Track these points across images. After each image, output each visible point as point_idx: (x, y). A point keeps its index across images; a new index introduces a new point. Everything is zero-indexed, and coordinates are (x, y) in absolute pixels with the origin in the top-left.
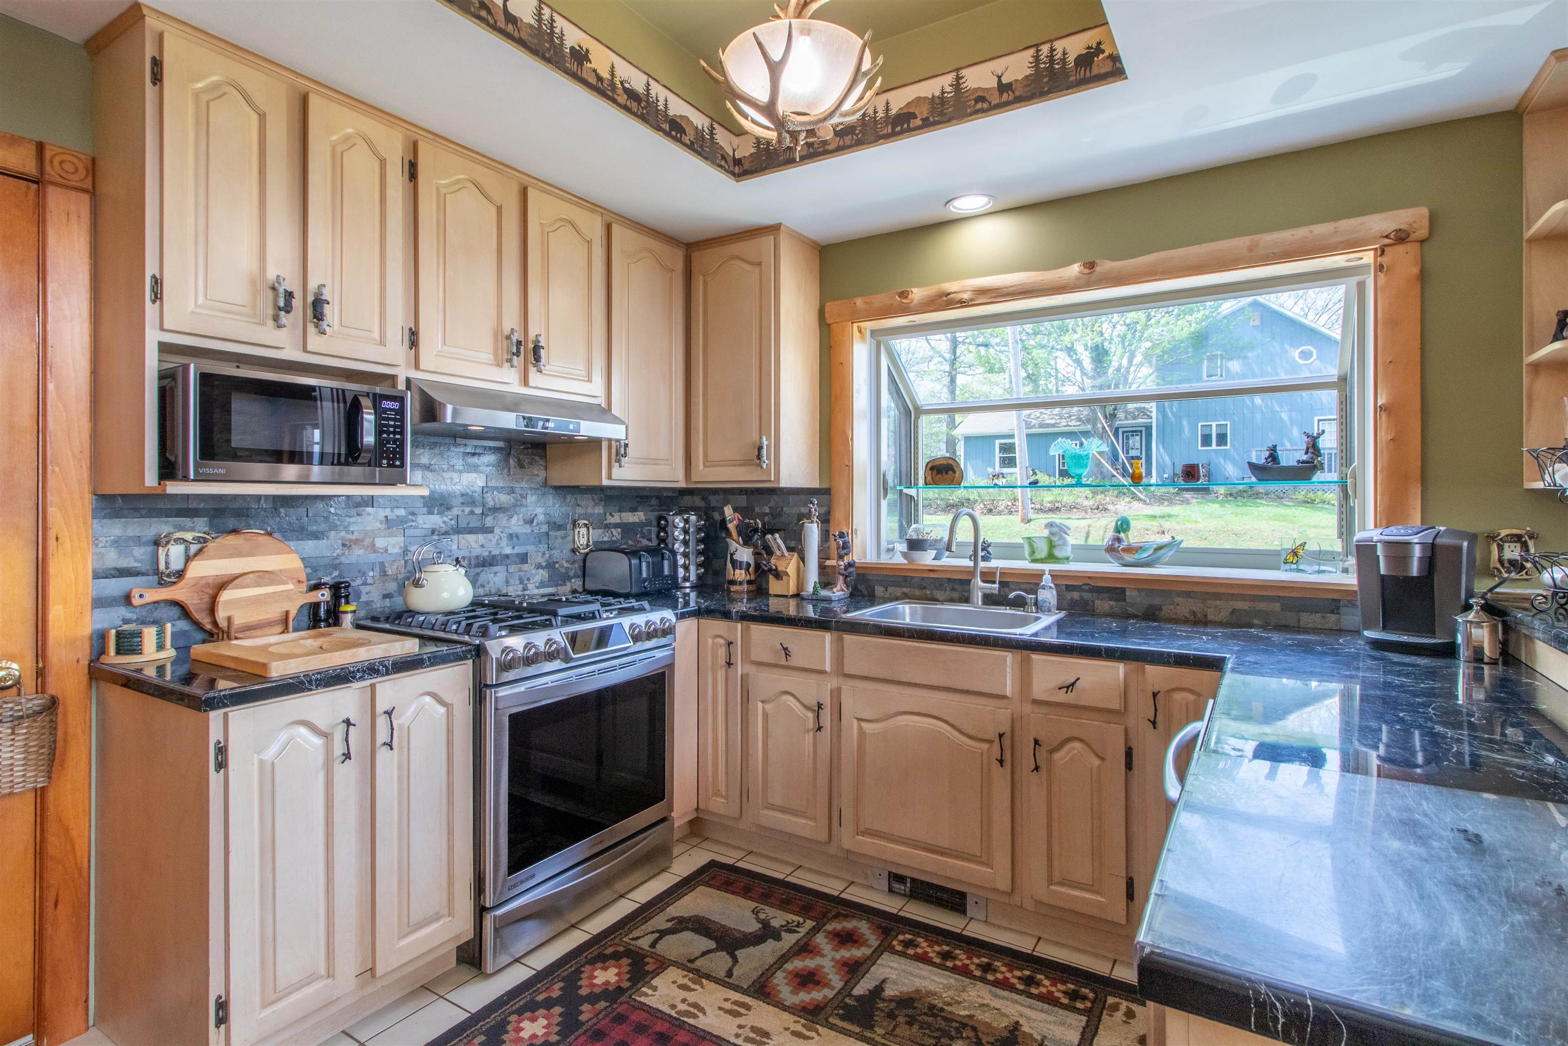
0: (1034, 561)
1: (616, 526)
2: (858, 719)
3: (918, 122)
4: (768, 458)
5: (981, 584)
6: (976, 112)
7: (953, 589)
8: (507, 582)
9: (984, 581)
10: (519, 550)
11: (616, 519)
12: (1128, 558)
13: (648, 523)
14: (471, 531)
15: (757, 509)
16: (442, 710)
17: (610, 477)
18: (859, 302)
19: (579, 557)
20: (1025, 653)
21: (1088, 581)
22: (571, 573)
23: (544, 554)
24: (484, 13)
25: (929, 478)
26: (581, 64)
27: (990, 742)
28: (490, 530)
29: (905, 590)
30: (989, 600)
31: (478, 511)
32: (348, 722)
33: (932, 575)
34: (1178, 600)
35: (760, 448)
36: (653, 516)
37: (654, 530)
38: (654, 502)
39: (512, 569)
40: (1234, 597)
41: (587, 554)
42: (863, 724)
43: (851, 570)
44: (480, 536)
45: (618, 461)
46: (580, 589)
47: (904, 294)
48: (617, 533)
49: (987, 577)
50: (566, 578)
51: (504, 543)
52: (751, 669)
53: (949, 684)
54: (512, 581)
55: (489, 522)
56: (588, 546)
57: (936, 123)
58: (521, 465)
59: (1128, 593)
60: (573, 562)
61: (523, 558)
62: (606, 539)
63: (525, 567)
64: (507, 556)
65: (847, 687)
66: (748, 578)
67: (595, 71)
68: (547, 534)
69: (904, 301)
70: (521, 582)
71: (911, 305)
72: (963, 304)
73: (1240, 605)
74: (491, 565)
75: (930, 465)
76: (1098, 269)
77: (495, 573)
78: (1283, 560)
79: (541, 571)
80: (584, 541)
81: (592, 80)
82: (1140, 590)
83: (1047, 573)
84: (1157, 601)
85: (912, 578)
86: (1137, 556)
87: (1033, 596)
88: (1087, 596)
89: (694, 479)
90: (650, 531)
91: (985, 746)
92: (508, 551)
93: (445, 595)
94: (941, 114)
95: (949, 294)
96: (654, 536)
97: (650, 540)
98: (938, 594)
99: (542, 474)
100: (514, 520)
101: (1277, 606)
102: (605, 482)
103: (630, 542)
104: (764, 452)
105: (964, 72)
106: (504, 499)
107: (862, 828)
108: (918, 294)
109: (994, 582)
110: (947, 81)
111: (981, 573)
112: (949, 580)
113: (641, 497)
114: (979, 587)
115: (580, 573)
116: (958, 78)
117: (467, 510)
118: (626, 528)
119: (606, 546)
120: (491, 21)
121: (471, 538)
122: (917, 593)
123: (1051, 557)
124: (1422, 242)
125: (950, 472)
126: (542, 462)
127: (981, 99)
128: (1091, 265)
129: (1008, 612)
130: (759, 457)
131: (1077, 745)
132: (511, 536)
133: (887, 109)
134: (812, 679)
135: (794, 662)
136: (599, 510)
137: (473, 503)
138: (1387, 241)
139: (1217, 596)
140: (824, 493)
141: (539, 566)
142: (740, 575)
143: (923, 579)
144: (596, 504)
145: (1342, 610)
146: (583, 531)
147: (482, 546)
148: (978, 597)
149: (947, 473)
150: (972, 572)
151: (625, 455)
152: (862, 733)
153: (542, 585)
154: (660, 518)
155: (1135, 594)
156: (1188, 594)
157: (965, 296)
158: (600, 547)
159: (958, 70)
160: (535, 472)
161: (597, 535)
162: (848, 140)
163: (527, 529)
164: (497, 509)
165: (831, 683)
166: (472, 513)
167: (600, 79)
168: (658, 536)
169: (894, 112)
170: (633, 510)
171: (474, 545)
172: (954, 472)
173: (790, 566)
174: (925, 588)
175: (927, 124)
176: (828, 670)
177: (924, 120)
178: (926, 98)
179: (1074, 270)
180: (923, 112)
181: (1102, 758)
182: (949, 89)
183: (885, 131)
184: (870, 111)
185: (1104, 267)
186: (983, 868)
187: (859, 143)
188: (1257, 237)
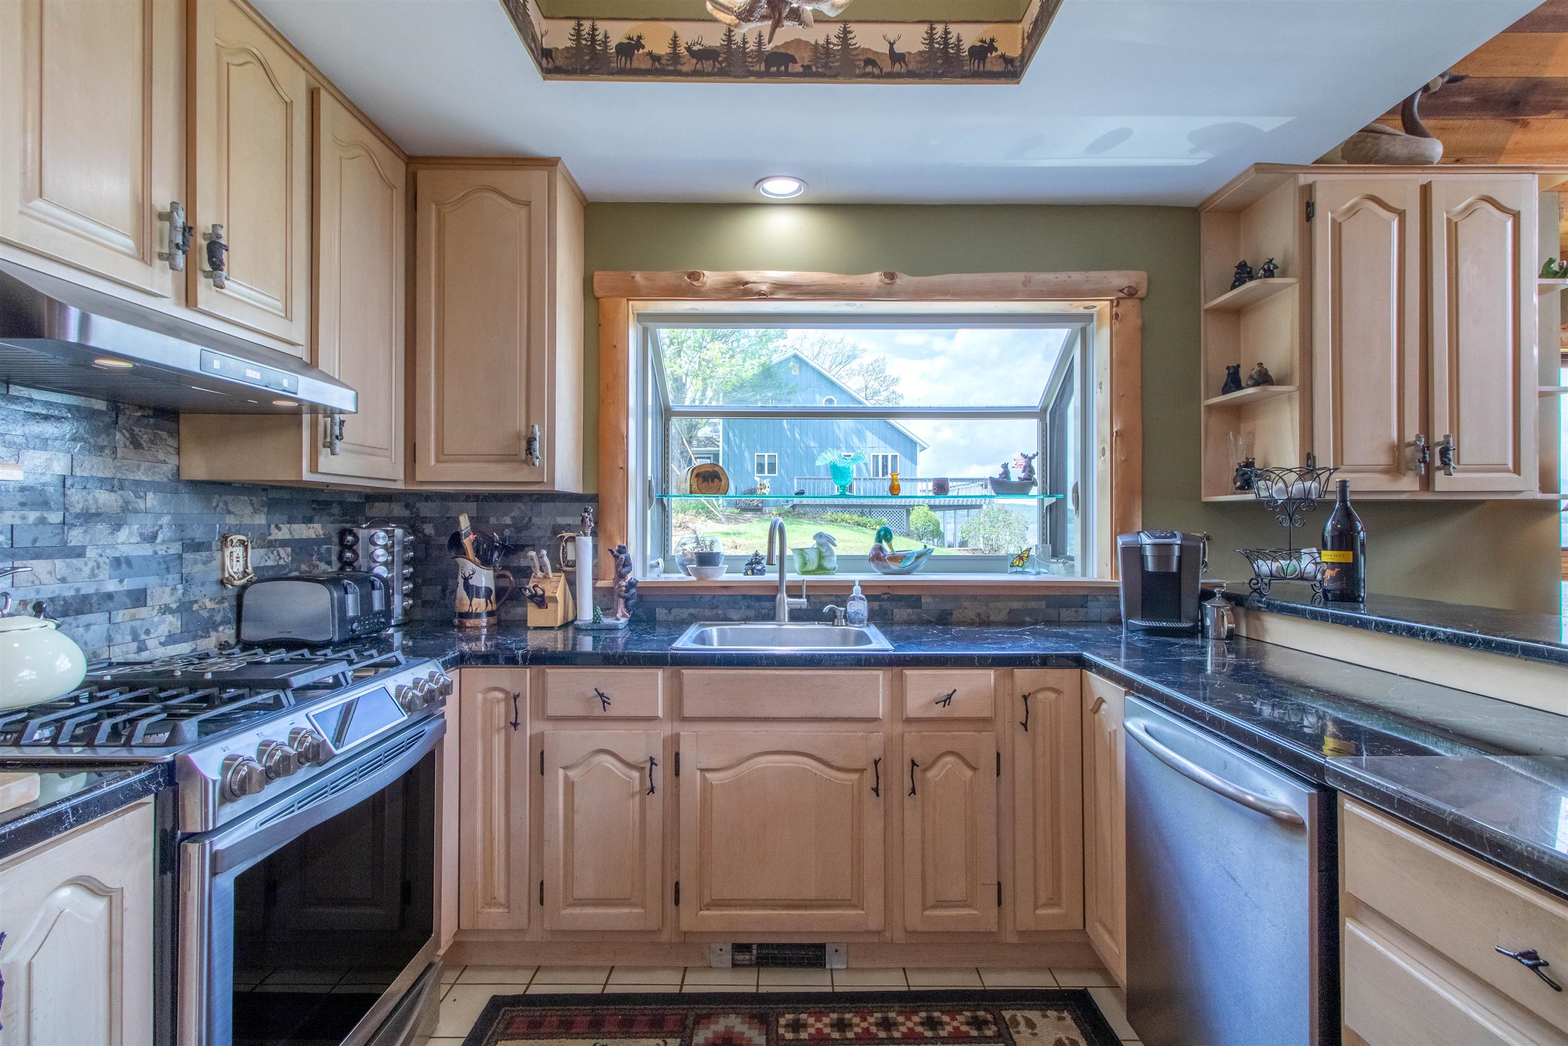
0: (804, 573)
1: (284, 543)
2: (702, 770)
3: (798, 68)
4: (542, 453)
5: (787, 600)
7: (748, 607)
8: (110, 640)
9: (789, 596)
10: (129, 584)
11: (283, 533)
12: (894, 566)
13: (327, 540)
14: (38, 554)
15: (493, 520)
17: (314, 469)
18: (639, 273)
19: (231, 591)
20: (896, 669)
21: (887, 590)
22: (218, 618)
23: (174, 589)
25: (695, 486)
27: (861, 771)
28: (79, 553)
29: (692, 611)
30: (796, 616)
31: (55, 517)
33: (725, 592)
34: (965, 604)
35: (530, 441)
36: (333, 529)
37: (335, 549)
38: (336, 510)
39: (120, 616)
40: (1011, 598)
41: (244, 587)
42: (709, 775)
43: (633, 591)
44: (59, 563)
45: (331, 446)
46: (232, 641)
47: (693, 274)
48: (285, 554)
49: (794, 590)
50: (209, 626)
51: (105, 573)
52: (547, 728)
53: (816, 713)
54: (118, 638)
55: (76, 537)
56: (245, 573)
57: (819, 75)
58: (136, 444)
59: (923, 600)
60: (221, 602)
61: (139, 598)
62: (270, 563)
63: (143, 612)
64: (110, 596)
65: (687, 732)
66: (489, 608)
68: (180, 557)
69: (696, 280)
70: (135, 637)
71: (703, 289)
72: (762, 296)
73: (1016, 605)
74: (79, 612)
75: (695, 472)
76: (898, 281)
77: (88, 626)
78: (1009, 563)
79: (169, 618)
80: (239, 567)
82: (934, 597)
83: (857, 583)
84: (948, 606)
85: (701, 597)
86: (902, 565)
87: (843, 609)
88: (887, 605)
89: (419, 477)
90: (329, 551)
91: (855, 776)
92: (112, 586)
93: (26, 674)
94: (826, 66)
95: (747, 283)
96: (334, 558)
97: (329, 563)
98: (732, 614)
99: (173, 461)
100: (123, 535)
101: (1043, 604)
102: (307, 476)
103: (304, 567)
104: (537, 445)
105: (852, 27)
106: (105, 498)
107: (707, 900)
108: (711, 276)
109: (800, 597)
110: (832, 31)
111: (787, 587)
112: (744, 597)
113: (318, 503)
114: (786, 602)
115: (232, 616)
116: (846, 32)
117: (32, 516)
118: (301, 548)
119: (271, 573)
121: (41, 567)
122: (707, 613)
123: (821, 569)
124: (1142, 300)
125: (716, 480)
126: (171, 442)
128: (891, 276)
129: (816, 627)
130: (530, 450)
131: (949, 759)
132: (117, 562)
133: (759, 43)
134: (638, 730)
135: (612, 711)
136: (261, 520)
137: (45, 504)
138: (1120, 295)
139: (997, 598)
140: (594, 499)
141: (166, 610)
142: (479, 604)
143: (714, 597)
144: (256, 511)
145: (1089, 603)
146: (239, 551)
147: (63, 580)
148: (784, 612)
149: (713, 481)
150: (777, 588)
151: (340, 437)
152: (707, 786)
153: (171, 639)
154: (342, 534)
155: (930, 600)
156: (974, 598)
158: (266, 576)
159: (845, 22)
160: (161, 456)
161: (257, 557)
163: (147, 550)
164: (89, 517)
165: (666, 730)
166: (42, 521)
168: (340, 557)
170: (309, 520)
171: (45, 578)
172: (720, 480)
173: (556, 587)
174: (717, 607)
175: (809, 73)
176: (660, 714)
177: (807, 68)
178: (807, 43)
179: (875, 278)
180: (804, 57)
181: (974, 769)
182: (834, 40)
183: (757, 68)
184: (738, 38)
185: (903, 280)
186: (854, 912)
187: (723, 74)
188: (1030, 274)
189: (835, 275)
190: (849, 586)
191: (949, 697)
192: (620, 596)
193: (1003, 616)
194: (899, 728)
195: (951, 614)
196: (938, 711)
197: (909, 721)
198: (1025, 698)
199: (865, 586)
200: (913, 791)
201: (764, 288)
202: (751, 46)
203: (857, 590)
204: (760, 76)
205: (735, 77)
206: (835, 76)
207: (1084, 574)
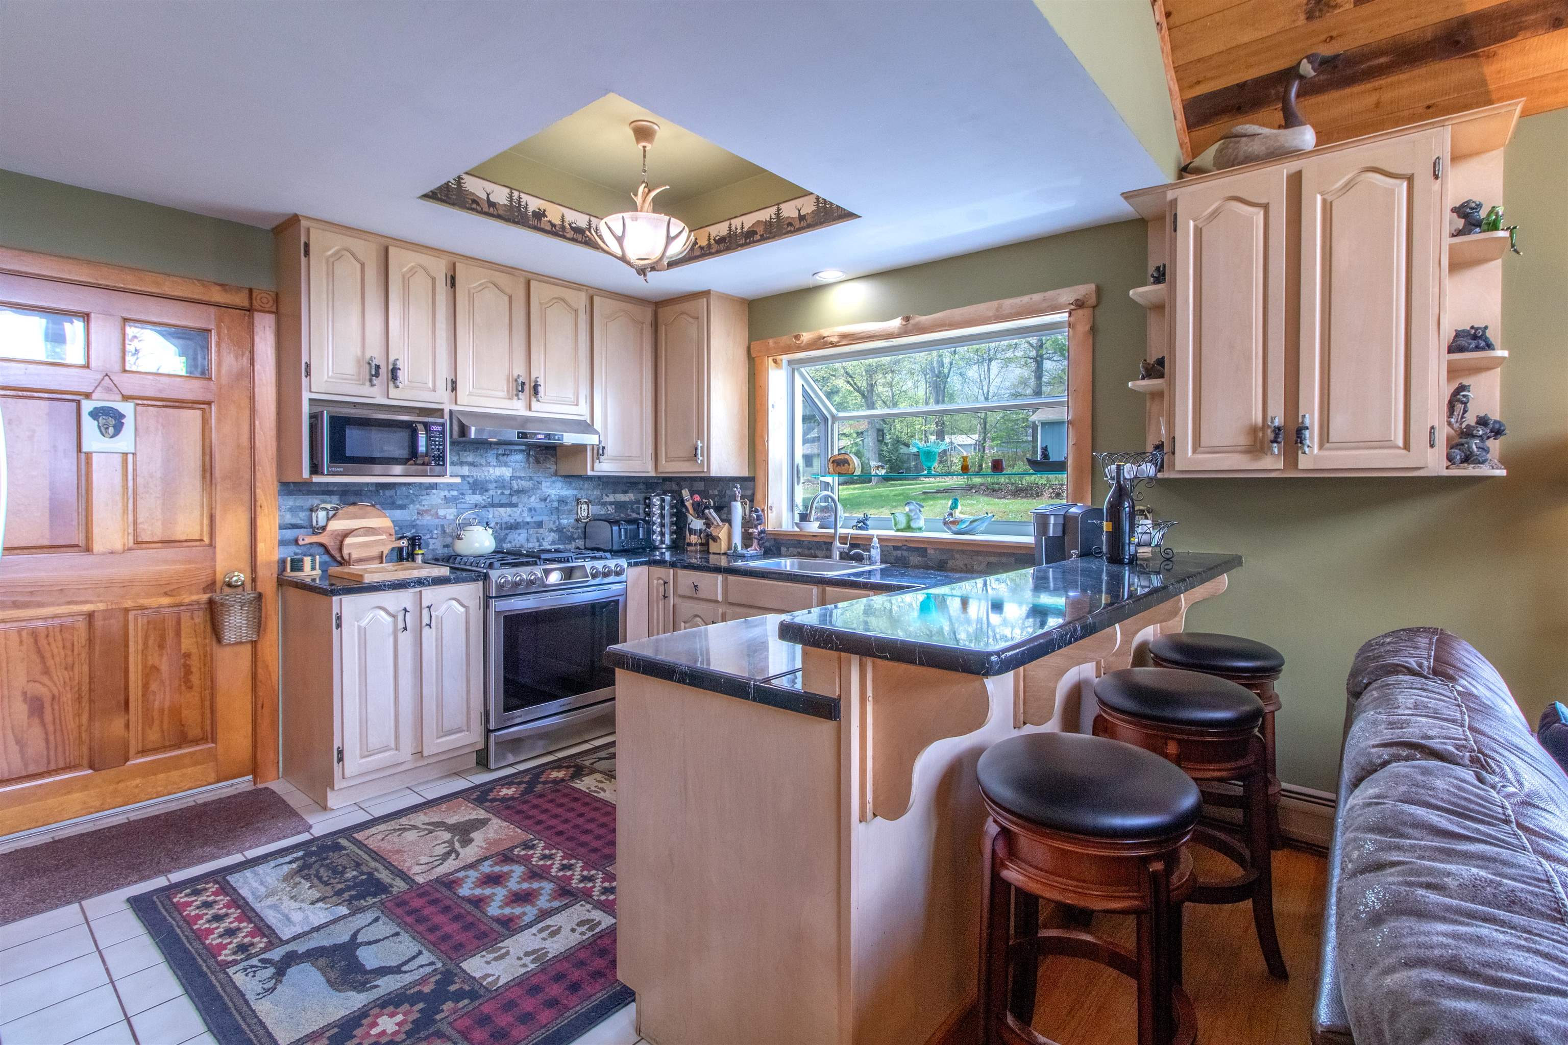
0: (898, 530)
1: (611, 503)
3: (758, 237)
4: (702, 455)
5: (839, 544)
6: (787, 233)
8: (528, 540)
10: (535, 519)
11: (611, 498)
12: (954, 528)
13: (638, 502)
14: (502, 505)
15: (710, 492)
16: (462, 610)
17: (593, 470)
18: (771, 341)
19: (581, 525)
21: (906, 543)
22: (576, 536)
23: (554, 522)
24: (474, 206)
25: (831, 469)
26: (540, 220)
28: (515, 505)
29: (799, 550)
30: (843, 556)
31: (507, 492)
32: (405, 610)
33: (813, 539)
34: (957, 556)
35: (696, 449)
36: (641, 497)
37: (642, 507)
38: (641, 486)
39: (531, 532)
41: (587, 523)
44: (508, 509)
45: (598, 458)
46: (583, 547)
47: (797, 337)
48: (611, 509)
49: (843, 540)
50: (571, 539)
51: (525, 514)
52: (677, 599)
53: (783, 607)
54: (531, 540)
55: (515, 499)
56: (588, 517)
57: (768, 238)
58: (537, 461)
60: (577, 528)
61: (540, 525)
62: (602, 513)
63: (541, 530)
64: (528, 523)
65: (730, 611)
66: (699, 541)
67: (550, 222)
68: (557, 508)
69: (799, 343)
70: (538, 541)
71: (803, 345)
72: (833, 345)
74: (516, 528)
75: (832, 460)
76: (911, 321)
77: (519, 534)
79: (553, 534)
80: (585, 514)
81: (548, 228)
82: (935, 549)
85: (802, 541)
86: (958, 527)
87: (867, 554)
88: (905, 554)
89: (660, 470)
90: (638, 508)
92: (528, 519)
93: (477, 545)
94: (770, 233)
95: (825, 338)
96: (641, 511)
97: (639, 514)
98: (818, 553)
99: (553, 467)
100: (533, 499)
102: (590, 473)
103: (622, 515)
104: (699, 451)
105: (782, 206)
106: (526, 484)
108: (806, 337)
109: (845, 544)
110: (773, 210)
111: (838, 537)
113: (630, 483)
114: (838, 547)
115: (582, 536)
116: (779, 210)
117: (499, 492)
118: (619, 506)
119: (603, 518)
120: (479, 209)
121: (502, 510)
122: (806, 552)
123: (908, 528)
124: (1094, 307)
125: (846, 465)
126: (553, 459)
127: (790, 224)
128: (907, 319)
129: (853, 564)
130: (696, 455)
132: (530, 510)
133: (742, 228)
134: (711, 606)
135: (701, 594)
136: (597, 492)
137: (504, 487)
138: (1072, 307)
139: (978, 553)
140: (751, 479)
141: (551, 530)
142: (694, 539)
143: (810, 542)
144: (594, 488)
146: (584, 506)
147: (510, 516)
148: (836, 555)
149: (844, 465)
150: (833, 537)
151: (603, 454)
153: (553, 543)
154: (646, 498)
155: (933, 552)
156: (963, 552)
157: (835, 339)
158: (597, 519)
159: (778, 204)
160: (548, 466)
161: (595, 510)
162: (722, 246)
163: (543, 505)
164: (519, 492)
165: (722, 608)
166: (502, 493)
167: (553, 225)
168: (645, 511)
169: (745, 229)
170: (625, 492)
171: (504, 515)
172: (849, 464)
173: (722, 533)
175: (763, 239)
176: (720, 599)
177: (762, 236)
179: (897, 322)
180: (760, 230)
182: (774, 216)
184: (733, 228)
185: (915, 320)
187: (728, 249)
190: (870, 539)
199: (881, 540)
202: (739, 231)
203: (875, 540)
204: (742, 246)
206: (774, 237)
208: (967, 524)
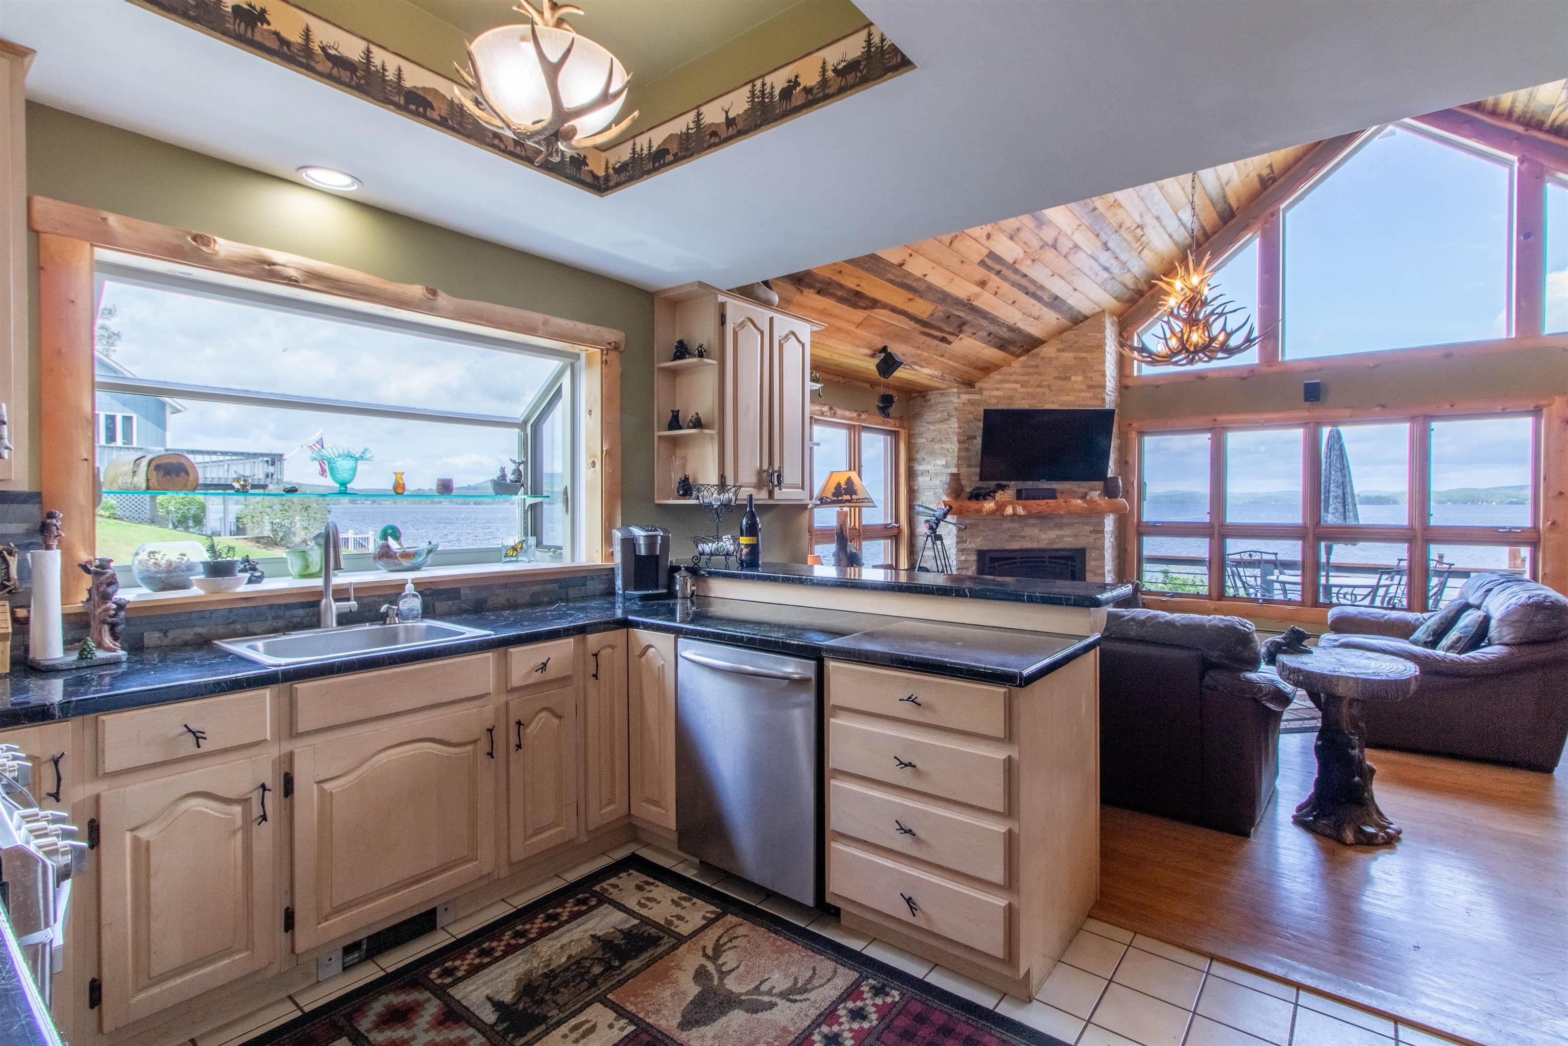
2: (318, 783)
5: (336, 604)
7: (276, 617)
9: (336, 600)
12: (406, 563)
20: (502, 649)
25: (153, 481)
27: (475, 742)
30: (345, 619)
33: (245, 605)
40: (534, 583)
42: (327, 786)
43: (122, 614)
47: (200, 239)
49: (341, 594)
52: (105, 787)
59: (462, 592)
65: (300, 747)
69: (204, 248)
71: (215, 258)
72: (292, 282)
73: (537, 588)
75: (154, 463)
78: (503, 554)
82: (472, 588)
83: (410, 581)
84: (484, 595)
85: (212, 612)
86: (414, 561)
87: (395, 607)
91: (470, 748)
95: (274, 264)
101: (556, 586)
104: (6, 430)
107: (327, 910)
108: (225, 247)
109: (348, 599)
111: (333, 591)
112: (271, 607)
114: (332, 608)
125: (183, 474)
129: (368, 628)
131: (544, 714)
135: (208, 746)
139: (523, 584)
140: (40, 496)
143: (231, 610)
145: (588, 582)
148: (330, 619)
149: (178, 475)
150: (320, 594)
152: (326, 798)
155: (467, 591)
156: (505, 586)
165: (275, 751)
172: (187, 474)
174: (234, 622)
176: (268, 737)
177: (443, 119)
178: (444, 97)
179: (417, 291)
181: (560, 717)
183: (396, 99)
184: (377, 62)
185: (443, 300)
186: (469, 865)
187: (362, 90)
188: (547, 317)
189: (372, 278)
190: (401, 586)
191: (545, 665)
192: (104, 622)
193: (527, 599)
194: (503, 698)
195: (486, 602)
196: (537, 677)
197: (514, 690)
198: (596, 655)
199: (417, 584)
200: (519, 746)
201: (292, 273)
203: (410, 588)
205: (373, 98)
206: (468, 136)
207: (573, 560)
208: (424, 556)
